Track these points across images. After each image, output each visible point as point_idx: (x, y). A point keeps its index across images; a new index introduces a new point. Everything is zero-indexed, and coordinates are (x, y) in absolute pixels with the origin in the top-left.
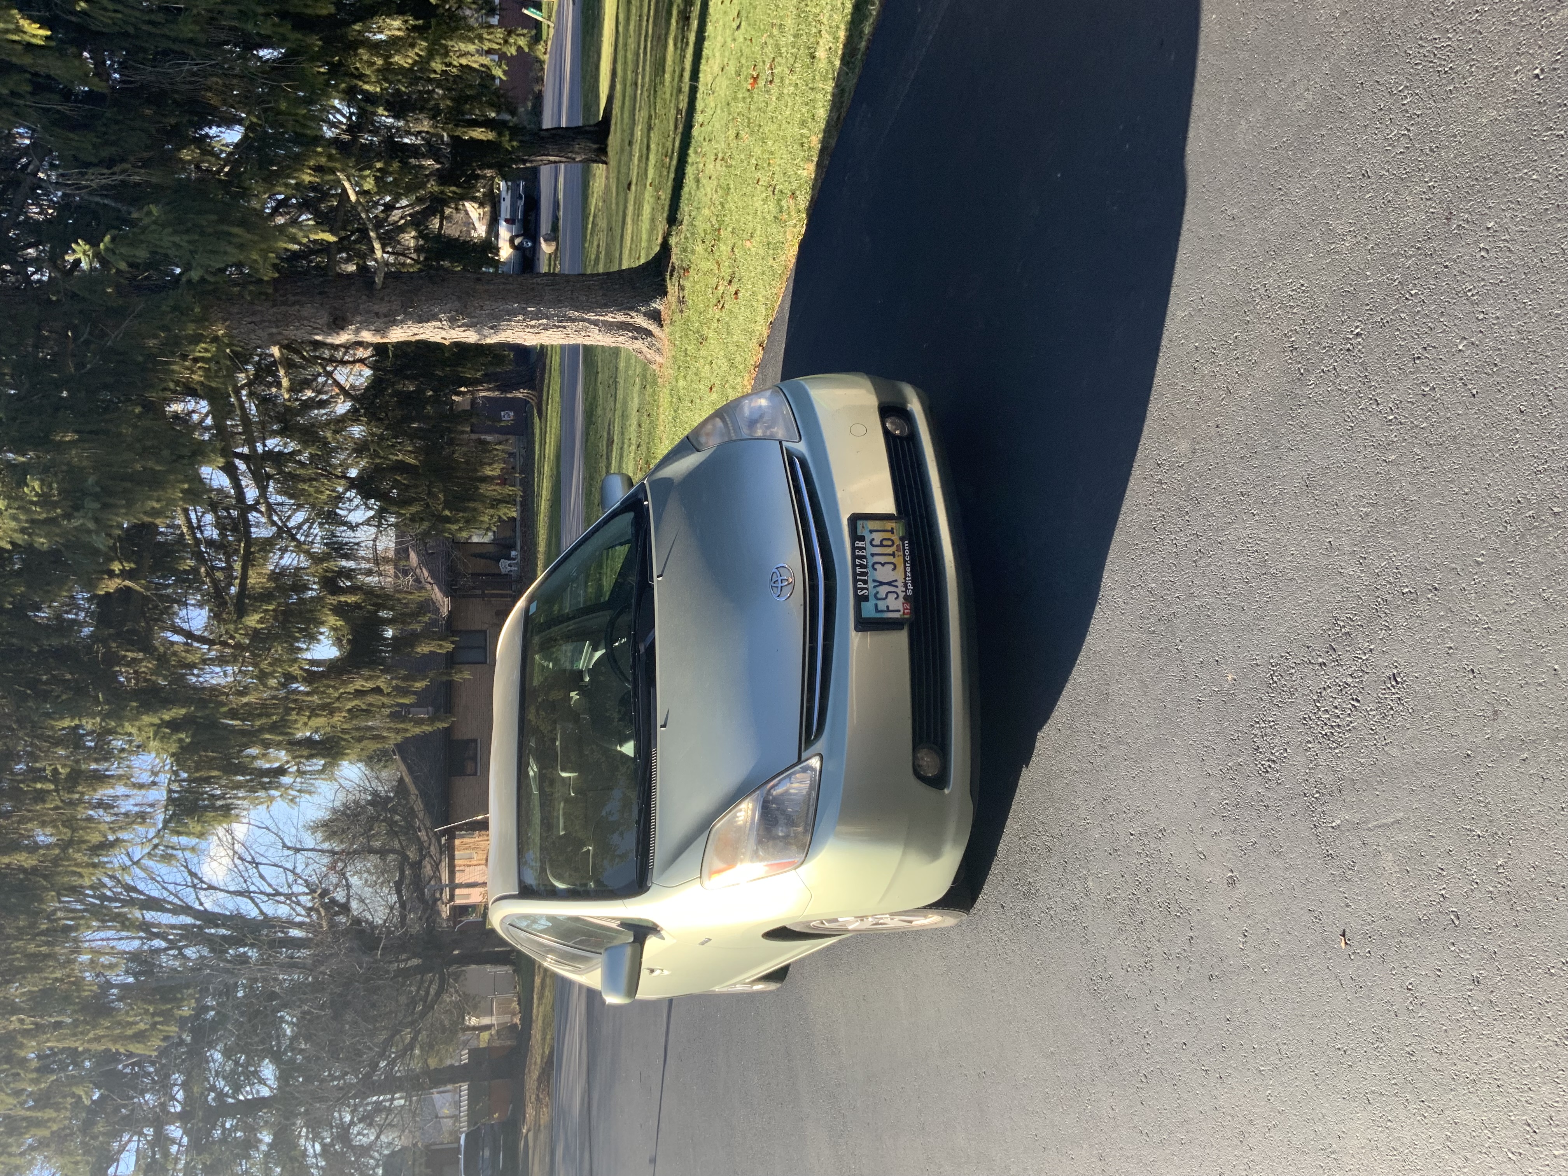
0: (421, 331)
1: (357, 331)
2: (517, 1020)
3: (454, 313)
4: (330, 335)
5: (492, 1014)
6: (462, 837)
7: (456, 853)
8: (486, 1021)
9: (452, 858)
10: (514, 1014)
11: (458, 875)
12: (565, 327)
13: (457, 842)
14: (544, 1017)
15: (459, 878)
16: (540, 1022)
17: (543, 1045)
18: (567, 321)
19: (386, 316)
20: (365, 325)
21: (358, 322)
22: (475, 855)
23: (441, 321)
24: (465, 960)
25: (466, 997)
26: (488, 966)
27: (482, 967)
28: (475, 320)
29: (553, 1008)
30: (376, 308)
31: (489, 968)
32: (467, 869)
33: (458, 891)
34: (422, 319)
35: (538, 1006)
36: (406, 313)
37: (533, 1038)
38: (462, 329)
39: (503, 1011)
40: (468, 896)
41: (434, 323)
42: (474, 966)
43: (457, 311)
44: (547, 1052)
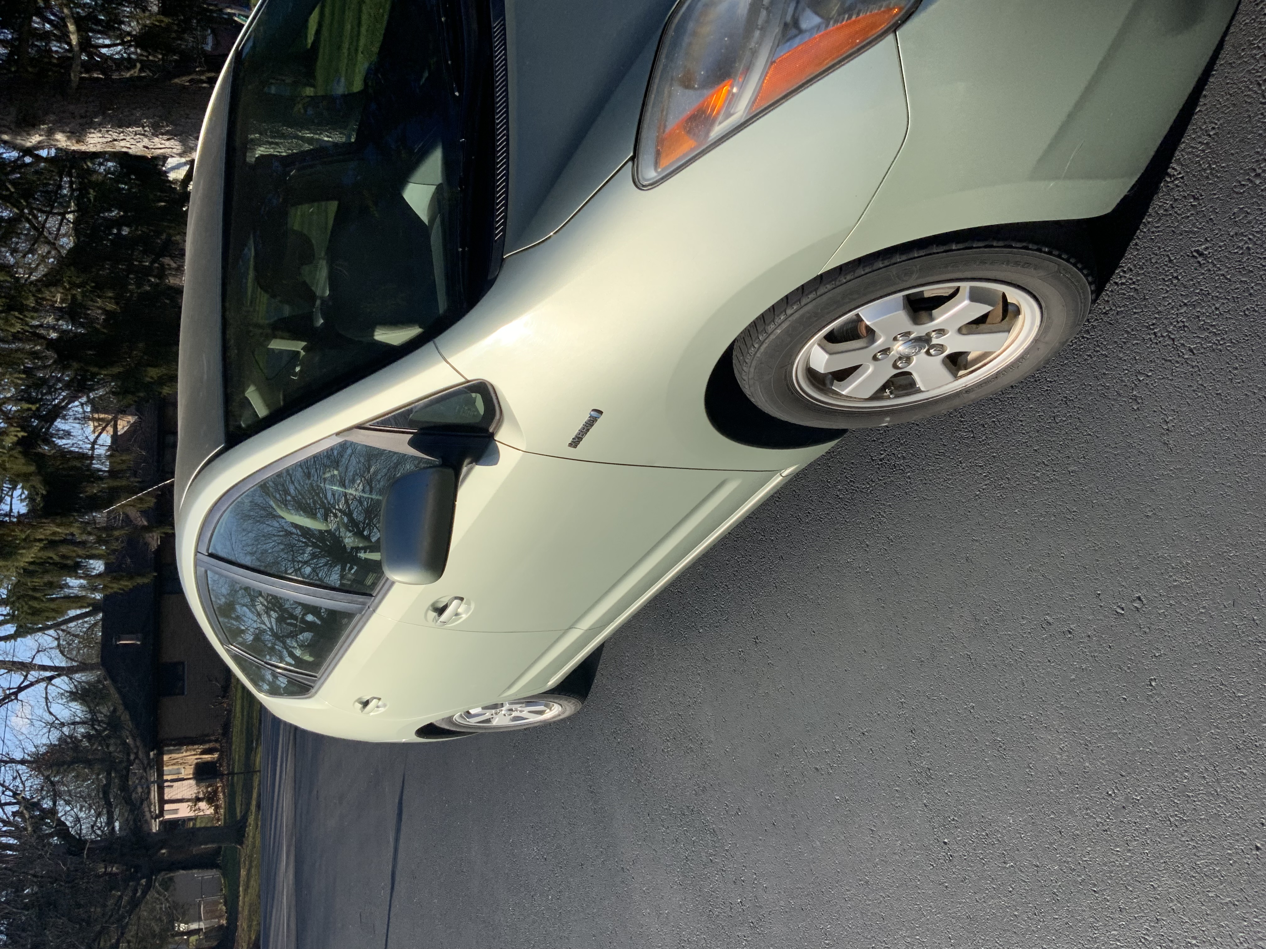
0: (122, 136)
1: (50, 133)
2: (224, 922)
3: (157, 119)
4: (19, 134)
5: (200, 919)
6: (170, 752)
7: (165, 768)
8: (194, 926)
9: (161, 774)
10: (220, 917)
11: (166, 790)
12: (277, 144)
13: (166, 758)
14: (251, 905)
15: (168, 794)
16: (246, 912)
17: (250, 931)
18: (280, 138)
19: (82, 117)
20: (59, 125)
21: (50, 122)
22: (183, 771)
23: (143, 127)
24: (173, 866)
25: (175, 906)
26: (195, 871)
27: (190, 872)
28: (181, 128)
29: (259, 896)
30: (71, 107)
31: (197, 874)
32: (175, 784)
33: (167, 807)
34: (122, 124)
35: (244, 898)
36: (104, 114)
37: (239, 929)
38: (165, 137)
39: (212, 913)
40: (176, 811)
41: (136, 129)
42: (182, 872)
43: (160, 117)
44: (253, 938)
